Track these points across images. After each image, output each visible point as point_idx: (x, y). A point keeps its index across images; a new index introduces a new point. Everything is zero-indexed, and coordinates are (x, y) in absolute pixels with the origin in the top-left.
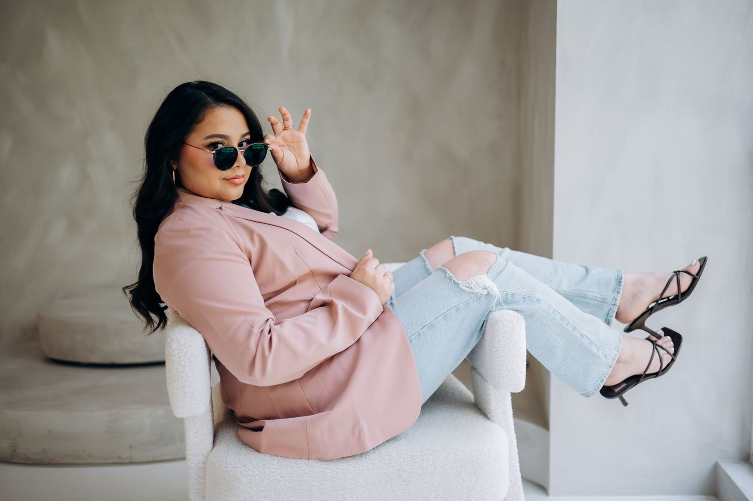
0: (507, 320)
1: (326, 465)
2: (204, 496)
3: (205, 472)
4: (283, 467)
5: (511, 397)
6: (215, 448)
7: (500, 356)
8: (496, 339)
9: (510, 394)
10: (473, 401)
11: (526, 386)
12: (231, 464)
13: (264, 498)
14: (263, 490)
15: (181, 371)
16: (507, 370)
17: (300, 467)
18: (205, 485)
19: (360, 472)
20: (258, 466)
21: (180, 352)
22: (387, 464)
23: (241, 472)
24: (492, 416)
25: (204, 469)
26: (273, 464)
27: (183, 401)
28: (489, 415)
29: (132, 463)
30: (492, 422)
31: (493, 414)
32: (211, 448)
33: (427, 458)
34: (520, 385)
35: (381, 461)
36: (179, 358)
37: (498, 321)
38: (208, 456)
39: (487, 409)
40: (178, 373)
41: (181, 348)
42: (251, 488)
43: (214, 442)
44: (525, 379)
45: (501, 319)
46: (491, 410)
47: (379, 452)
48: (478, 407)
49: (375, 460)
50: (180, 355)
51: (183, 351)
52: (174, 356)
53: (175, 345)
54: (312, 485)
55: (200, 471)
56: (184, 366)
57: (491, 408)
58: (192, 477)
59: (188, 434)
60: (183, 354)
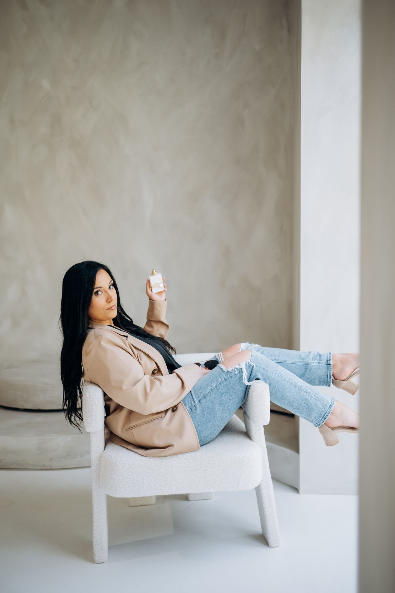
0: (259, 386)
1: (163, 460)
2: (99, 475)
3: (100, 462)
4: (140, 460)
5: (263, 428)
6: (106, 450)
7: (255, 405)
8: (253, 396)
9: (263, 427)
10: (245, 431)
11: (270, 422)
12: (114, 458)
13: (130, 476)
14: (130, 472)
15: (90, 408)
16: (259, 412)
17: (149, 460)
18: (100, 469)
19: (180, 464)
20: (128, 459)
21: (90, 398)
22: (194, 461)
23: (119, 462)
24: (253, 438)
25: (99, 460)
26: (135, 458)
27: (90, 424)
28: (252, 438)
29: (51, 469)
30: (253, 441)
31: (254, 437)
32: (104, 449)
33: (216, 459)
34: (267, 421)
35: (191, 459)
36: (89, 401)
37: (254, 387)
38: (102, 454)
39: (251, 435)
40: (89, 409)
41: (91, 396)
42: (123, 470)
43: (105, 447)
44: (269, 418)
45: (256, 385)
46: (252, 435)
47: (191, 454)
48: (247, 434)
49: (188, 458)
50: (90, 400)
51: (92, 398)
52: (87, 400)
53: (88, 395)
54: (155, 470)
55: (97, 461)
56: (92, 406)
57: (252, 434)
58: (93, 465)
59: (92, 442)
60: (91, 400)
